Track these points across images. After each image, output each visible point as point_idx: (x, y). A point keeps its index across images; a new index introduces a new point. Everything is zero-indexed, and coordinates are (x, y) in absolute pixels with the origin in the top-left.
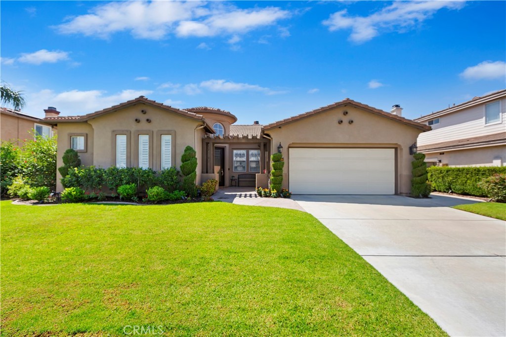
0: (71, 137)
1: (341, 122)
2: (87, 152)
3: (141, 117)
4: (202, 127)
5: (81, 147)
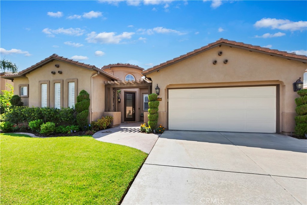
0: (20, 87)
1: (215, 62)
2: (28, 97)
3: (56, 70)
4: (96, 75)
5: (25, 94)
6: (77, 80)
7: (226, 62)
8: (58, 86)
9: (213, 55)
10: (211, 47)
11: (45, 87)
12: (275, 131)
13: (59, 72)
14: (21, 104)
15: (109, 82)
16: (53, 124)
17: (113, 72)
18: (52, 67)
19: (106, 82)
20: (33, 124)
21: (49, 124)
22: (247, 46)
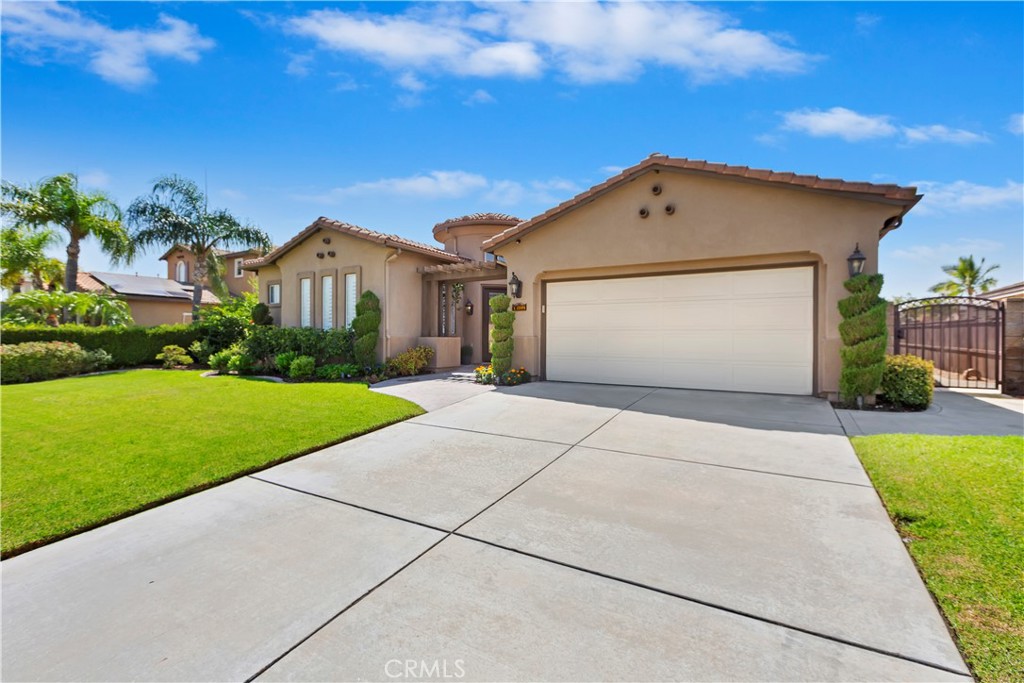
0: (269, 286)
1: (642, 214)
2: (281, 307)
3: (326, 249)
4: (395, 256)
5: (277, 300)
6: (361, 268)
7: (670, 210)
8: (328, 282)
9: (640, 195)
10: (630, 178)
11: (307, 284)
12: (809, 390)
13: (329, 253)
14: (270, 321)
15: (427, 269)
16: (311, 359)
17: (456, 238)
18: (318, 245)
19: (420, 269)
20: (282, 359)
21: (304, 359)
22: (714, 170)
